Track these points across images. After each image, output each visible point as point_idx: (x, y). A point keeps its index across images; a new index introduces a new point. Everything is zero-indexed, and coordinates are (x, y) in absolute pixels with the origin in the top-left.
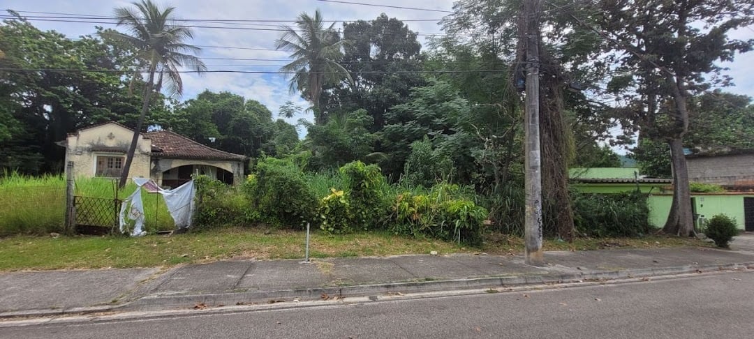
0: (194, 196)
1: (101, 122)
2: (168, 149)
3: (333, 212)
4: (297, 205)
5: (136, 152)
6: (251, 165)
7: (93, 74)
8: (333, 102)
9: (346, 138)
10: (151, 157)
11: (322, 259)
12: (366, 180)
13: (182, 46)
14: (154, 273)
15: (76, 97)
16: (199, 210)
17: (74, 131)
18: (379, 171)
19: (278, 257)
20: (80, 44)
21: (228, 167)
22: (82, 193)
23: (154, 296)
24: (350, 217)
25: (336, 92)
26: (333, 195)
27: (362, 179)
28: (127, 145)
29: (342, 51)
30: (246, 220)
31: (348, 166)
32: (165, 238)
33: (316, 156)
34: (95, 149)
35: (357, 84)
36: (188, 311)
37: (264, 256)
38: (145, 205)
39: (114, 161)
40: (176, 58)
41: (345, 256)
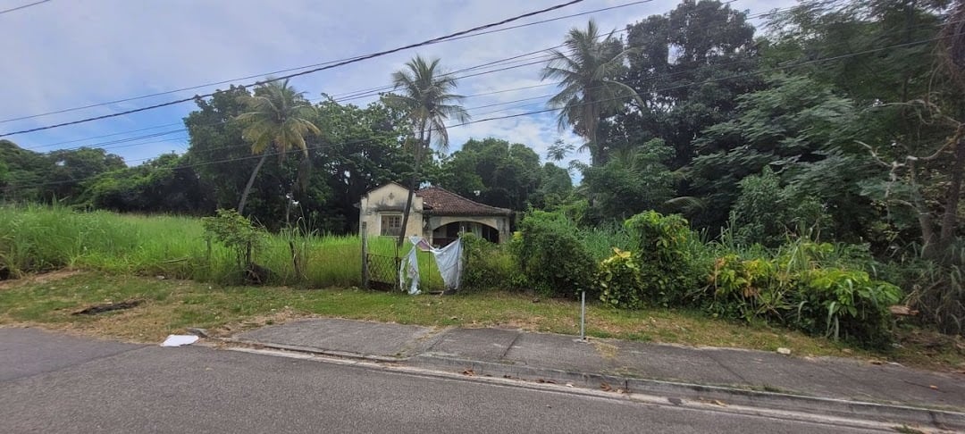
0: (461, 255)
1: (384, 183)
2: (437, 206)
3: (616, 279)
4: (570, 269)
5: (411, 210)
6: (517, 220)
7: (377, 138)
8: (615, 133)
9: (633, 179)
10: (423, 214)
11: (603, 339)
12: (666, 237)
13: (447, 97)
14: (429, 332)
15: (366, 161)
16: (465, 271)
17: (365, 194)
18: (685, 224)
19: (548, 330)
20: (367, 112)
21: (493, 223)
22: (372, 252)
23: (429, 355)
24: (642, 287)
25: (619, 120)
26: (616, 256)
27: (658, 236)
28: (403, 204)
29: (627, 63)
30: (512, 284)
31: (635, 218)
32: (436, 298)
33: (594, 206)
34: (381, 209)
35: (649, 104)
36: (458, 375)
37: (532, 327)
38: (419, 264)
39: (394, 220)
40: (442, 110)
41: (634, 338)
